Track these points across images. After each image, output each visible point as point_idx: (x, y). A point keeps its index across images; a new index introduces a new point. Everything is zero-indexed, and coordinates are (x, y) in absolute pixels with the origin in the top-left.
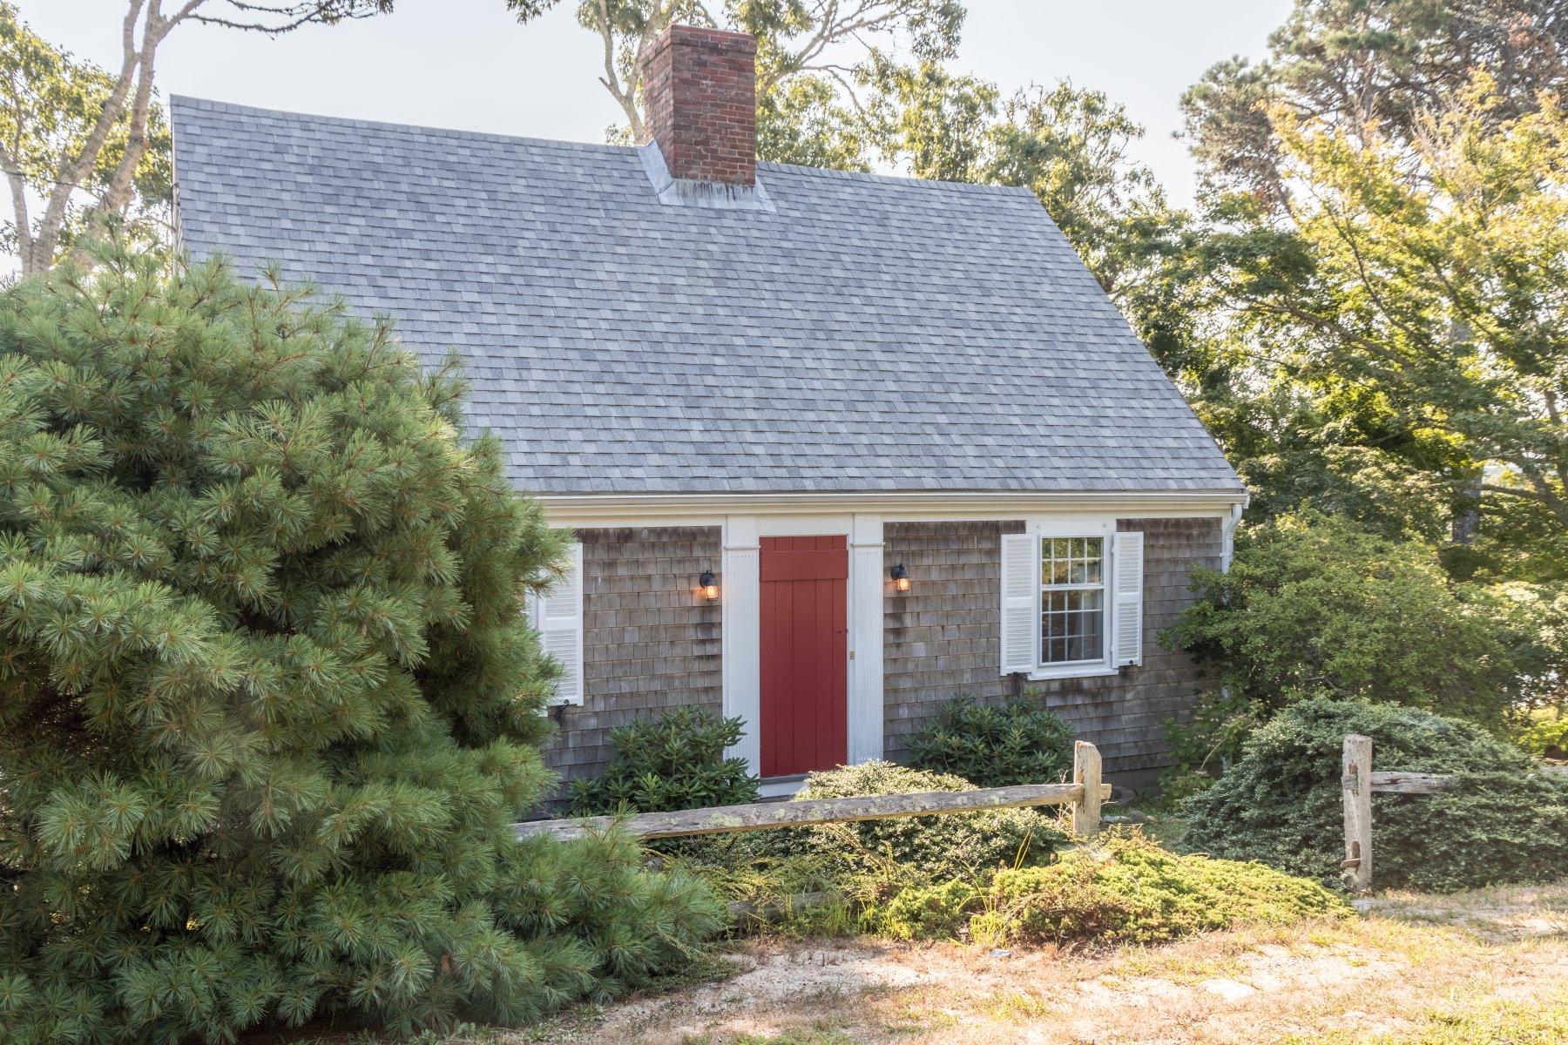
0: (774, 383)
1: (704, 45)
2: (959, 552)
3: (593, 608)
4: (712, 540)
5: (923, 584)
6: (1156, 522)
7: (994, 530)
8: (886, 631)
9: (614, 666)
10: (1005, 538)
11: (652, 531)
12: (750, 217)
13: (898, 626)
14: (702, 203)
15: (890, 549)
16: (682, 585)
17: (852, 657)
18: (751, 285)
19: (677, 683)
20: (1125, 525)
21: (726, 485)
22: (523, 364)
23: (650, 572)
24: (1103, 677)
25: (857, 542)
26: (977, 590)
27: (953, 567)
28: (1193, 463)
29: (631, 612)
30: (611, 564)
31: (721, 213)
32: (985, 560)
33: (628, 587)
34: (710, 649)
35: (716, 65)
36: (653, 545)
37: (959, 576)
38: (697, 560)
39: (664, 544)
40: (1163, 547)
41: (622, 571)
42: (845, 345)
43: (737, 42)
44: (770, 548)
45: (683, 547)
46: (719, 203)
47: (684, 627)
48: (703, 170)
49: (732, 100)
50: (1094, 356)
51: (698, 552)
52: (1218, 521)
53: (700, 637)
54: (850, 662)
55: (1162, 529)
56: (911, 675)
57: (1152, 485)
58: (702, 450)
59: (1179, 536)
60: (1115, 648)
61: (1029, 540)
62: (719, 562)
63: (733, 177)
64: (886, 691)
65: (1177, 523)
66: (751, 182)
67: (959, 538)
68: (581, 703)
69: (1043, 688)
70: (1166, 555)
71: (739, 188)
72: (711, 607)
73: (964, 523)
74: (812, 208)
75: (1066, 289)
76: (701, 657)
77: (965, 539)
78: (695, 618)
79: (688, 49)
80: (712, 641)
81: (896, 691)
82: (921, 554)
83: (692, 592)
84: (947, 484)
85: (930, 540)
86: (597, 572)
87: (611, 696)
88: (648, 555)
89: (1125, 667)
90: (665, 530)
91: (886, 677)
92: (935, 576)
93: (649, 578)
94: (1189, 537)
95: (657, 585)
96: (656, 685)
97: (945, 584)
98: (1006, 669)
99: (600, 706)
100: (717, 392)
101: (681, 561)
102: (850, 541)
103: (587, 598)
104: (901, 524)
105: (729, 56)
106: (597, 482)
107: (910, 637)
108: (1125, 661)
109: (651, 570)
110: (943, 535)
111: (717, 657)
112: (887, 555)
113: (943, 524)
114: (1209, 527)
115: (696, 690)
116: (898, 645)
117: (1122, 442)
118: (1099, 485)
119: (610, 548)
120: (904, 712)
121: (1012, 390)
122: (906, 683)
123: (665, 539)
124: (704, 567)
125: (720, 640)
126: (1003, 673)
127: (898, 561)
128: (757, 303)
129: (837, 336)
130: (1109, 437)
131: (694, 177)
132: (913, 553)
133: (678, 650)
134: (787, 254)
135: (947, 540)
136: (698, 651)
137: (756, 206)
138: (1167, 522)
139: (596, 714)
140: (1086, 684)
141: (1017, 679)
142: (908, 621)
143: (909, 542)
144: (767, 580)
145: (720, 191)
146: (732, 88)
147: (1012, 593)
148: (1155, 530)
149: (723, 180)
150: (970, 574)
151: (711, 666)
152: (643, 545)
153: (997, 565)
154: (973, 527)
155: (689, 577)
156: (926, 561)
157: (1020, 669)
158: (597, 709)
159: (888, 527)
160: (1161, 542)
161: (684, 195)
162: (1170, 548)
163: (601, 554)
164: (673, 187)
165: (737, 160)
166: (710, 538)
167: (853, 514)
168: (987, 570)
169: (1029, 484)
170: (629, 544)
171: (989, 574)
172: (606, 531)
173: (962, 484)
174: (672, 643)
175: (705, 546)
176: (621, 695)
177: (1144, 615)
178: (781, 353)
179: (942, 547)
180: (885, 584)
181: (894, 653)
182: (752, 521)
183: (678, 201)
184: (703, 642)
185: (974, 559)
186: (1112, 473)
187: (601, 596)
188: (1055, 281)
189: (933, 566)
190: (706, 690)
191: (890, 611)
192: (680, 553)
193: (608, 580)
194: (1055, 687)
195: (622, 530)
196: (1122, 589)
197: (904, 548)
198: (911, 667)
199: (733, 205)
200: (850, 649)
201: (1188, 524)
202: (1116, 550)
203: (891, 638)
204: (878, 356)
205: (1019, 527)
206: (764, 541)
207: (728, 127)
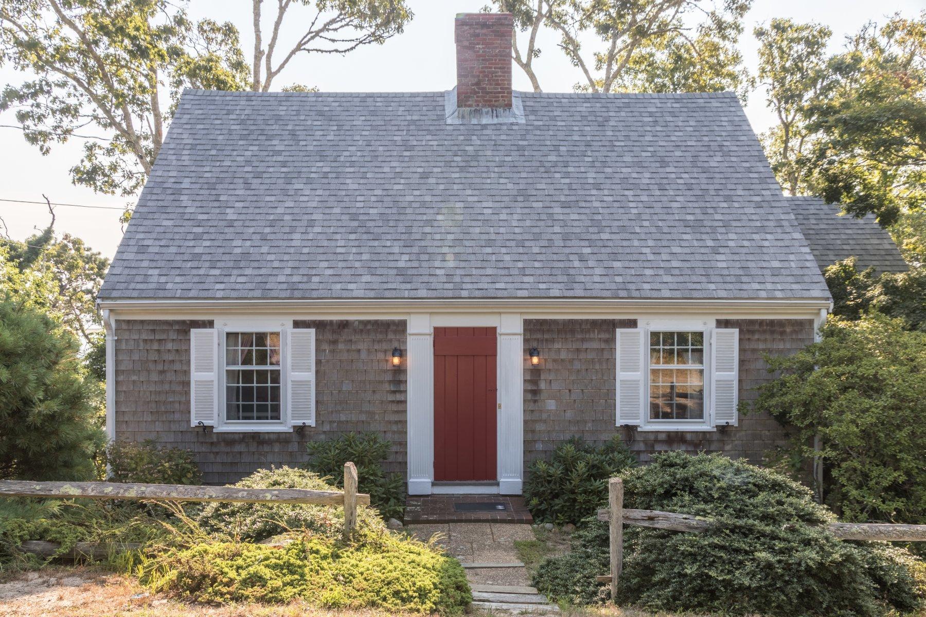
0: (471, 230)
1: (477, 24)
2: (583, 340)
3: (323, 368)
4: (400, 328)
5: (554, 361)
6: (752, 322)
7: (611, 326)
8: (525, 391)
9: (336, 404)
10: (619, 331)
11: (360, 322)
12: (505, 127)
13: (535, 388)
14: (474, 121)
15: (528, 337)
16: (381, 356)
17: (500, 407)
18: (485, 169)
19: (377, 417)
20: (722, 324)
21: (406, 294)
22: (311, 223)
23: (359, 347)
24: (704, 433)
25: (503, 331)
26: (597, 367)
27: (578, 350)
28: (790, 279)
29: (347, 371)
30: (335, 342)
31: (485, 127)
32: (603, 346)
33: (345, 356)
34: (399, 397)
35: (486, 35)
36: (362, 331)
37: (582, 356)
38: (391, 341)
39: (369, 330)
40: (758, 340)
41: (341, 346)
42: (535, 205)
43: (500, 19)
44: (440, 334)
45: (381, 332)
46: (485, 121)
47: (381, 382)
48: (476, 101)
49: (496, 55)
50: (736, 205)
51: (391, 336)
52: (811, 322)
53: (392, 388)
54: (498, 410)
55: (757, 327)
56: (545, 421)
57: (744, 294)
58: (401, 272)
59: (772, 332)
60: (713, 412)
61: (639, 333)
62: (405, 342)
63: (496, 104)
64: (525, 431)
65: (772, 323)
66: (509, 106)
67: (582, 331)
68: (314, 425)
69: (652, 437)
70: (761, 346)
71: (501, 110)
72: (400, 371)
73: (587, 320)
74: (554, 119)
75: (733, 159)
76: (393, 402)
77: (588, 331)
78: (389, 377)
79: (467, 28)
80: (400, 392)
81: (533, 431)
82: (553, 341)
83: (387, 361)
84: (570, 293)
85: (559, 331)
86: (326, 347)
87: (334, 422)
88: (358, 337)
89: (723, 427)
90: (369, 322)
91: (525, 422)
92: (563, 355)
93: (359, 351)
94: (782, 333)
95: (364, 355)
96: (363, 417)
97: (571, 361)
98: (620, 422)
99: (327, 428)
100: (429, 237)
101: (380, 341)
102: (498, 331)
103: (318, 362)
104: (538, 321)
105: (495, 28)
106: (322, 292)
107: (543, 396)
108: (722, 422)
109: (361, 346)
110: (569, 328)
111: (404, 402)
112: (526, 341)
113: (570, 321)
114: (802, 326)
115: (390, 422)
116: (535, 401)
117: (731, 264)
118: (695, 294)
119: (334, 332)
120: (540, 446)
121: (653, 230)
122: (540, 427)
123: (369, 327)
124: (396, 345)
125: (406, 391)
126: (618, 425)
127: (535, 345)
128: (484, 181)
129: (532, 199)
130: (721, 262)
131: (470, 106)
132: (547, 340)
133: (377, 396)
134: (520, 149)
135: (573, 331)
136: (391, 397)
137: (512, 120)
138: (761, 323)
139: (324, 432)
140: (689, 437)
141: (630, 430)
142: (543, 385)
143: (543, 332)
144: (439, 356)
145: (487, 113)
146: (496, 48)
147: (624, 369)
148: (751, 328)
149: (489, 106)
150: (590, 356)
151: (400, 407)
152: (355, 331)
153: (613, 350)
154: (594, 324)
155: (385, 351)
156: (557, 346)
157: (631, 422)
158: (325, 430)
159: (527, 323)
160: (756, 337)
161: (463, 117)
162: (765, 340)
163: (329, 336)
164: (456, 113)
165: (499, 93)
166: (401, 327)
167: (500, 313)
168: (605, 353)
169: (636, 294)
170: (346, 330)
171: (606, 355)
172: (331, 322)
173: (581, 293)
174: (374, 392)
175: (395, 332)
176: (340, 422)
177: (740, 390)
178: (485, 211)
179: (569, 336)
180: (525, 360)
181: (531, 406)
182: (428, 316)
183: (457, 122)
184: (394, 392)
185: (595, 345)
186: (712, 286)
187: (328, 361)
188: (727, 154)
189: (562, 349)
190: (396, 422)
191: (528, 378)
192: (380, 336)
193: (333, 351)
194: (662, 437)
195: (342, 321)
196: (718, 370)
197: (539, 336)
198: (544, 416)
199: (495, 121)
200: (498, 402)
201: (781, 323)
202: (713, 341)
203: (529, 396)
204: (558, 210)
205: (633, 324)
206: (437, 330)
207: (493, 73)
